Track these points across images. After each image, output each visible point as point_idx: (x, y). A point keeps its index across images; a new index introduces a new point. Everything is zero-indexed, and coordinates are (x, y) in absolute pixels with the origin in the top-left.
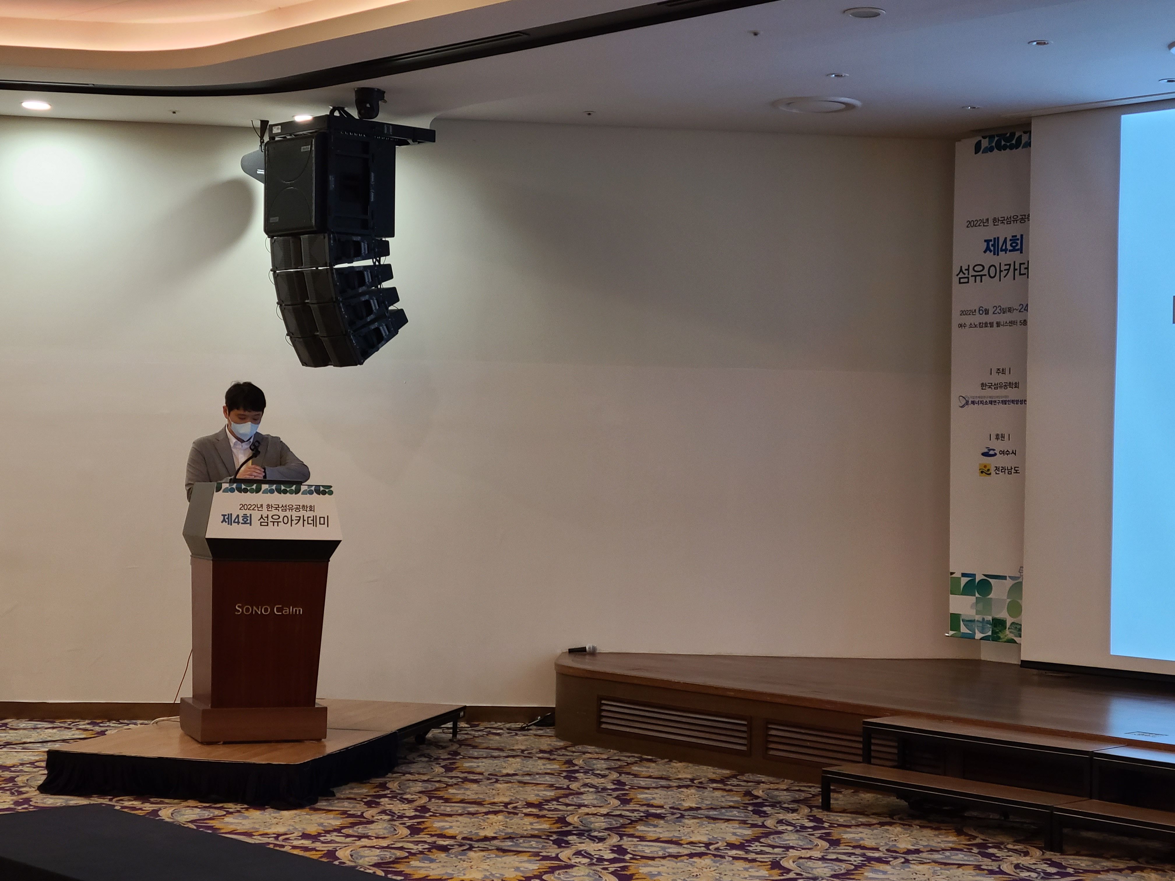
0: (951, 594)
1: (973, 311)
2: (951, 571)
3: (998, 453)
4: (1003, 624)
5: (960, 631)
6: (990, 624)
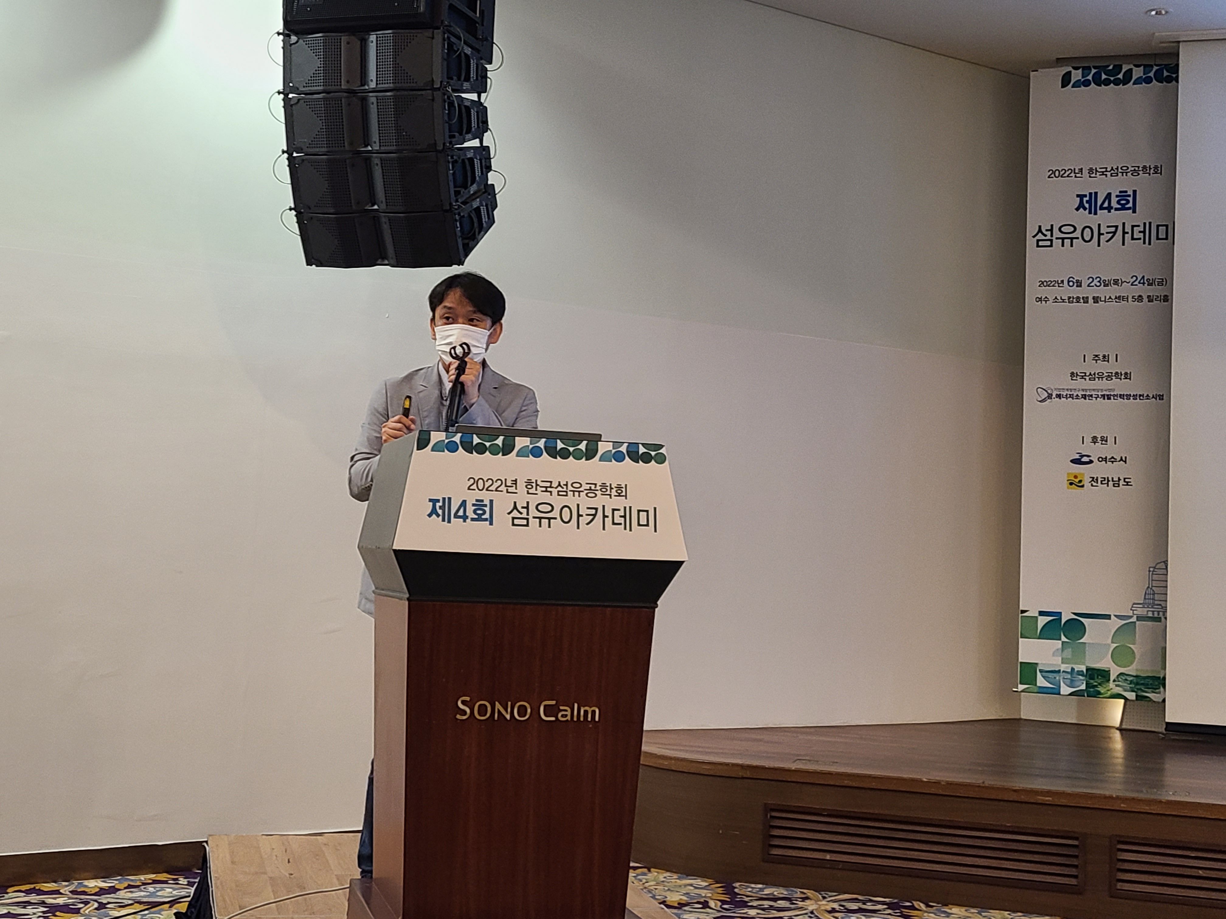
0: (1021, 637)
1: (1060, 282)
2: (1021, 608)
3: (1095, 460)
4: (1104, 675)
5: (1036, 685)
6: (1082, 675)
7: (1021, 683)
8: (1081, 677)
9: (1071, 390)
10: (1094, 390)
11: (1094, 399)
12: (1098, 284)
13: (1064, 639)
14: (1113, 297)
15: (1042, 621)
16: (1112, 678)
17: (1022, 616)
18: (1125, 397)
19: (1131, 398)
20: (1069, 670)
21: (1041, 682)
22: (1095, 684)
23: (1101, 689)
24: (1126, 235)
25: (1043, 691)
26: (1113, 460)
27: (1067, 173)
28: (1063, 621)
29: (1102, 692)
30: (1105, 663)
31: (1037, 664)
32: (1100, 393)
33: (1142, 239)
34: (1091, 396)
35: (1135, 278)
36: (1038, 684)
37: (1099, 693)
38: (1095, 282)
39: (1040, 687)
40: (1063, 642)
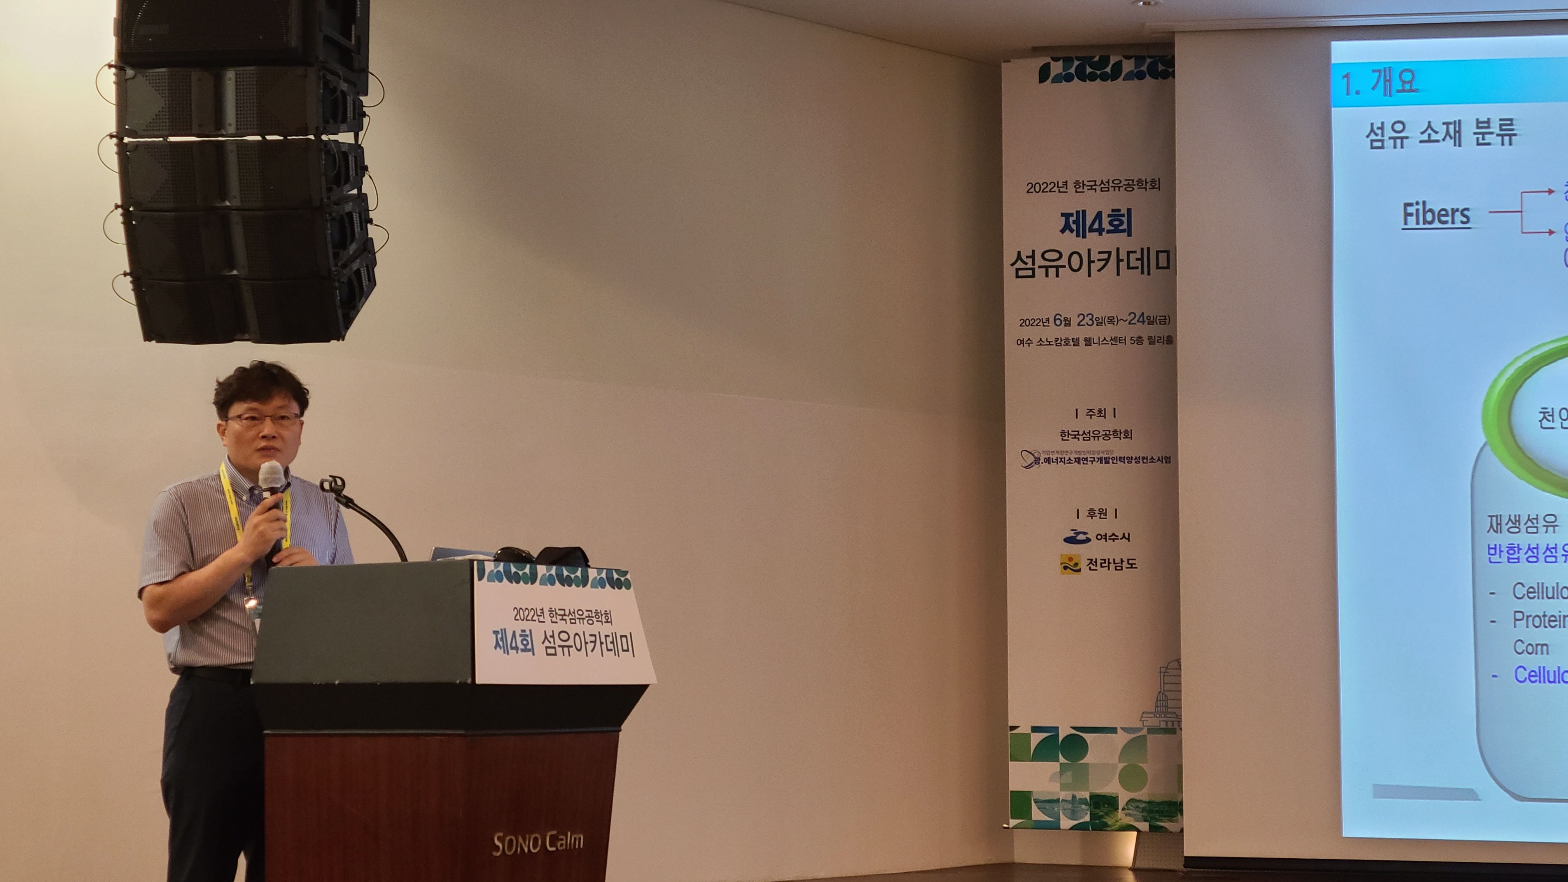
0: (1011, 761)
1: (1044, 321)
2: (1010, 724)
3: (1093, 539)
4: (1110, 802)
5: (1031, 819)
6: (1086, 804)
7: (1012, 818)
8: (1083, 806)
9: (1062, 452)
10: (1089, 452)
11: (1090, 463)
12: (1091, 322)
13: (1062, 759)
14: (1109, 339)
15: (1036, 739)
16: (1121, 804)
17: (1010, 734)
18: (1126, 461)
19: (1133, 461)
20: (1070, 798)
21: (1037, 815)
22: (1101, 813)
23: (1109, 821)
24: (1121, 263)
25: (1040, 826)
26: (1114, 537)
27: (1050, 187)
28: (1061, 739)
29: (1110, 823)
30: (1112, 787)
31: (1030, 792)
32: (1096, 456)
33: (1140, 268)
34: (1086, 459)
35: (1132, 315)
36: (1034, 818)
37: (1106, 825)
38: (1087, 319)
39: (1035, 821)
40: (1061, 764)
